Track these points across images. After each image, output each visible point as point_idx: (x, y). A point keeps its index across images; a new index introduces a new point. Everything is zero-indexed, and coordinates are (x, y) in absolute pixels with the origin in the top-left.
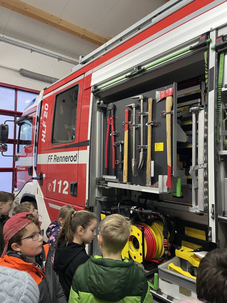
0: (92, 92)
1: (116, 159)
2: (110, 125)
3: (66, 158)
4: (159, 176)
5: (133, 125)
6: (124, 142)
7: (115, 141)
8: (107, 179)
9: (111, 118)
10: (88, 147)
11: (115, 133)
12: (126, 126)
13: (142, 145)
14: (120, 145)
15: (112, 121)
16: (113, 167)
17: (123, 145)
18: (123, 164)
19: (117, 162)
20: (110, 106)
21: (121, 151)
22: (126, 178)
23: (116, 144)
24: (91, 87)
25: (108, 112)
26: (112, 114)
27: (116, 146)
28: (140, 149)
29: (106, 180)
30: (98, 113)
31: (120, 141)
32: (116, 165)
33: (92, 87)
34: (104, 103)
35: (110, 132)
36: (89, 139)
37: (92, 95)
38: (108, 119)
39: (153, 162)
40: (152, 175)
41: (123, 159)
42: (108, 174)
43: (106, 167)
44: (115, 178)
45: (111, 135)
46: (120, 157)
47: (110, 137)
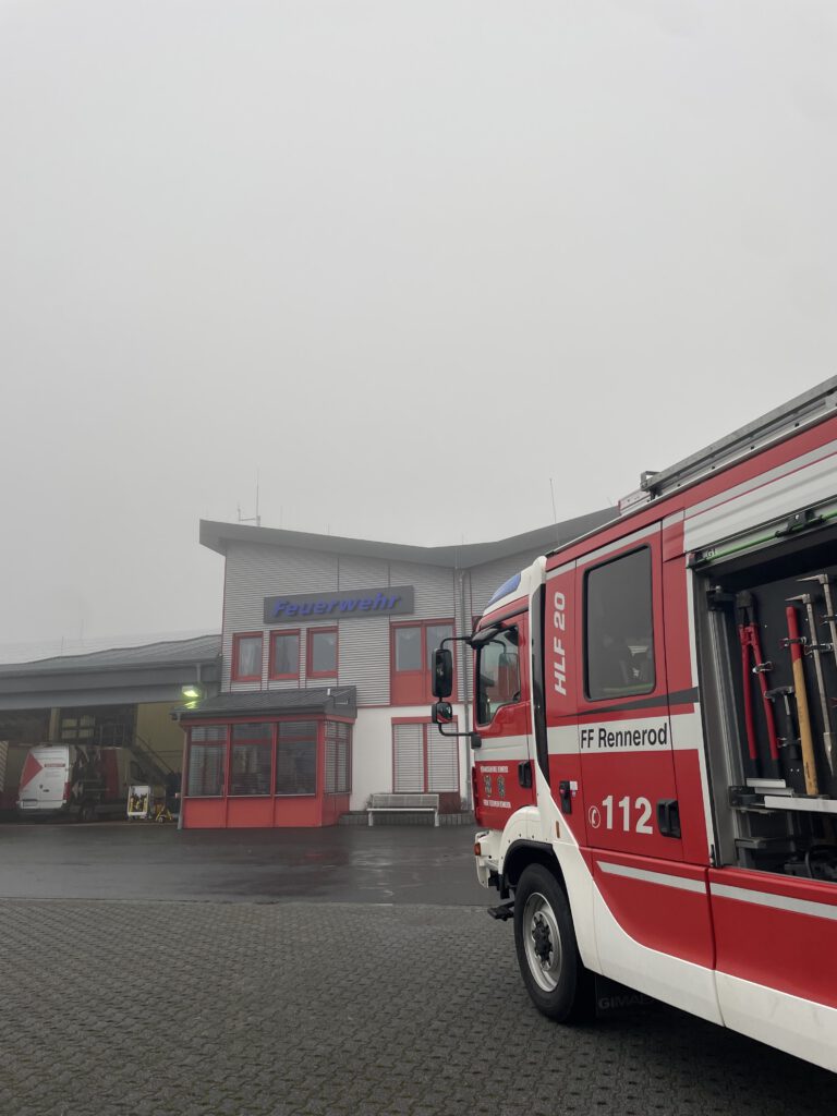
0: (690, 567)
1: (777, 734)
2: (750, 648)
3: (635, 737)
5: (815, 648)
6: (794, 688)
7: (769, 687)
8: (760, 788)
9: (750, 629)
10: (697, 706)
11: (765, 667)
12: (794, 648)
14: (786, 697)
15: (753, 635)
16: (774, 757)
17: (792, 697)
18: (799, 749)
19: (781, 742)
20: (743, 598)
21: (788, 713)
22: (814, 784)
23: (772, 695)
24: (684, 555)
25: (740, 614)
26: (751, 617)
27: (774, 700)
29: (757, 792)
30: (711, 617)
31: (781, 689)
32: (780, 751)
33: (688, 557)
34: (725, 590)
35: (752, 664)
36: (695, 683)
37: (689, 574)
38: (741, 631)
41: (797, 733)
42: (761, 775)
43: (753, 757)
44: (782, 784)
45: (754, 670)
46: (789, 727)
47: (752, 677)
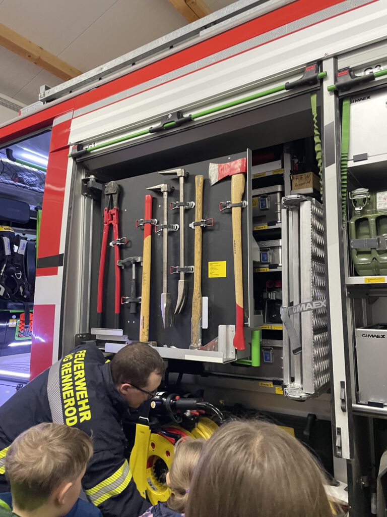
0: (72, 156)
1: (122, 294)
2: (111, 225)
4: (220, 326)
5: (163, 227)
6: (142, 259)
7: (121, 257)
8: (100, 335)
9: (113, 211)
10: (61, 269)
11: (121, 241)
12: (148, 228)
13: (182, 266)
14: (134, 265)
15: (114, 216)
16: (117, 311)
17: (139, 265)
18: (138, 305)
19: (124, 300)
20: (111, 186)
21: (134, 277)
22: (147, 333)
23: (123, 263)
24: (68, 147)
25: (106, 200)
26: (115, 202)
27: (123, 268)
28: (179, 274)
29: (97, 338)
30: (83, 201)
31: (132, 258)
32: (122, 307)
33: (71, 148)
34: (97, 181)
35: (109, 239)
36: (62, 251)
37: (71, 162)
38: (105, 213)
39: (205, 299)
40: (205, 326)
41: (138, 293)
42: (103, 325)
43: (99, 311)
44: (120, 332)
45: (111, 244)
46: (133, 289)
47: (108, 248)
